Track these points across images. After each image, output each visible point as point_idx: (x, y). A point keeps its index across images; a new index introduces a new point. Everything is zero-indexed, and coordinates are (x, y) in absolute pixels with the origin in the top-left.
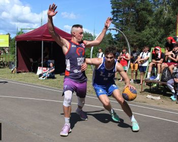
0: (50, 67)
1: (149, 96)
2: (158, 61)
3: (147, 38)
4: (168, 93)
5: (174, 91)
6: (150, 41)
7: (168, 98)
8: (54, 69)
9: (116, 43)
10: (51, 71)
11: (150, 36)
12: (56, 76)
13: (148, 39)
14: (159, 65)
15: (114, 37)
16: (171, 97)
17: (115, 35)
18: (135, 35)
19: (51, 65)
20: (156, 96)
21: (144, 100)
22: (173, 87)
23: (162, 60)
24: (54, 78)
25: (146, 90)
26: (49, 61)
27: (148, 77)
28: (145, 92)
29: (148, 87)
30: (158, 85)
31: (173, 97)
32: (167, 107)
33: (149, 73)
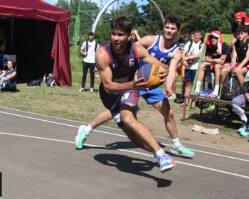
0: (6, 68)
1: (198, 127)
2: (216, 60)
3: (206, 14)
4: (234, 121)
5: (244, 118)
6: (213, 20)
7: (233, 131)
8: (14, 73)
9: (144, 23)
10: (9, 76)
11: (212, 10)
12: (19, 86)
13: (208, 15)
14: (217, 67)
15: (141, 11)
16: (240, 130)
17: (144, 7)
18: (183, 8)
19: (10, 64)
20: (211, 127)
21: (187, 135)
22: (243, 111)
23: (224, 57)
24: (14, 90)
25: (194, 117)
26: (5, 56)
27: (198, 90)
28: (191, 121)
29: (198, 111)
30: (217, 106)
31: (242, 130)
32: (228, 148)
33: (199, 83)
